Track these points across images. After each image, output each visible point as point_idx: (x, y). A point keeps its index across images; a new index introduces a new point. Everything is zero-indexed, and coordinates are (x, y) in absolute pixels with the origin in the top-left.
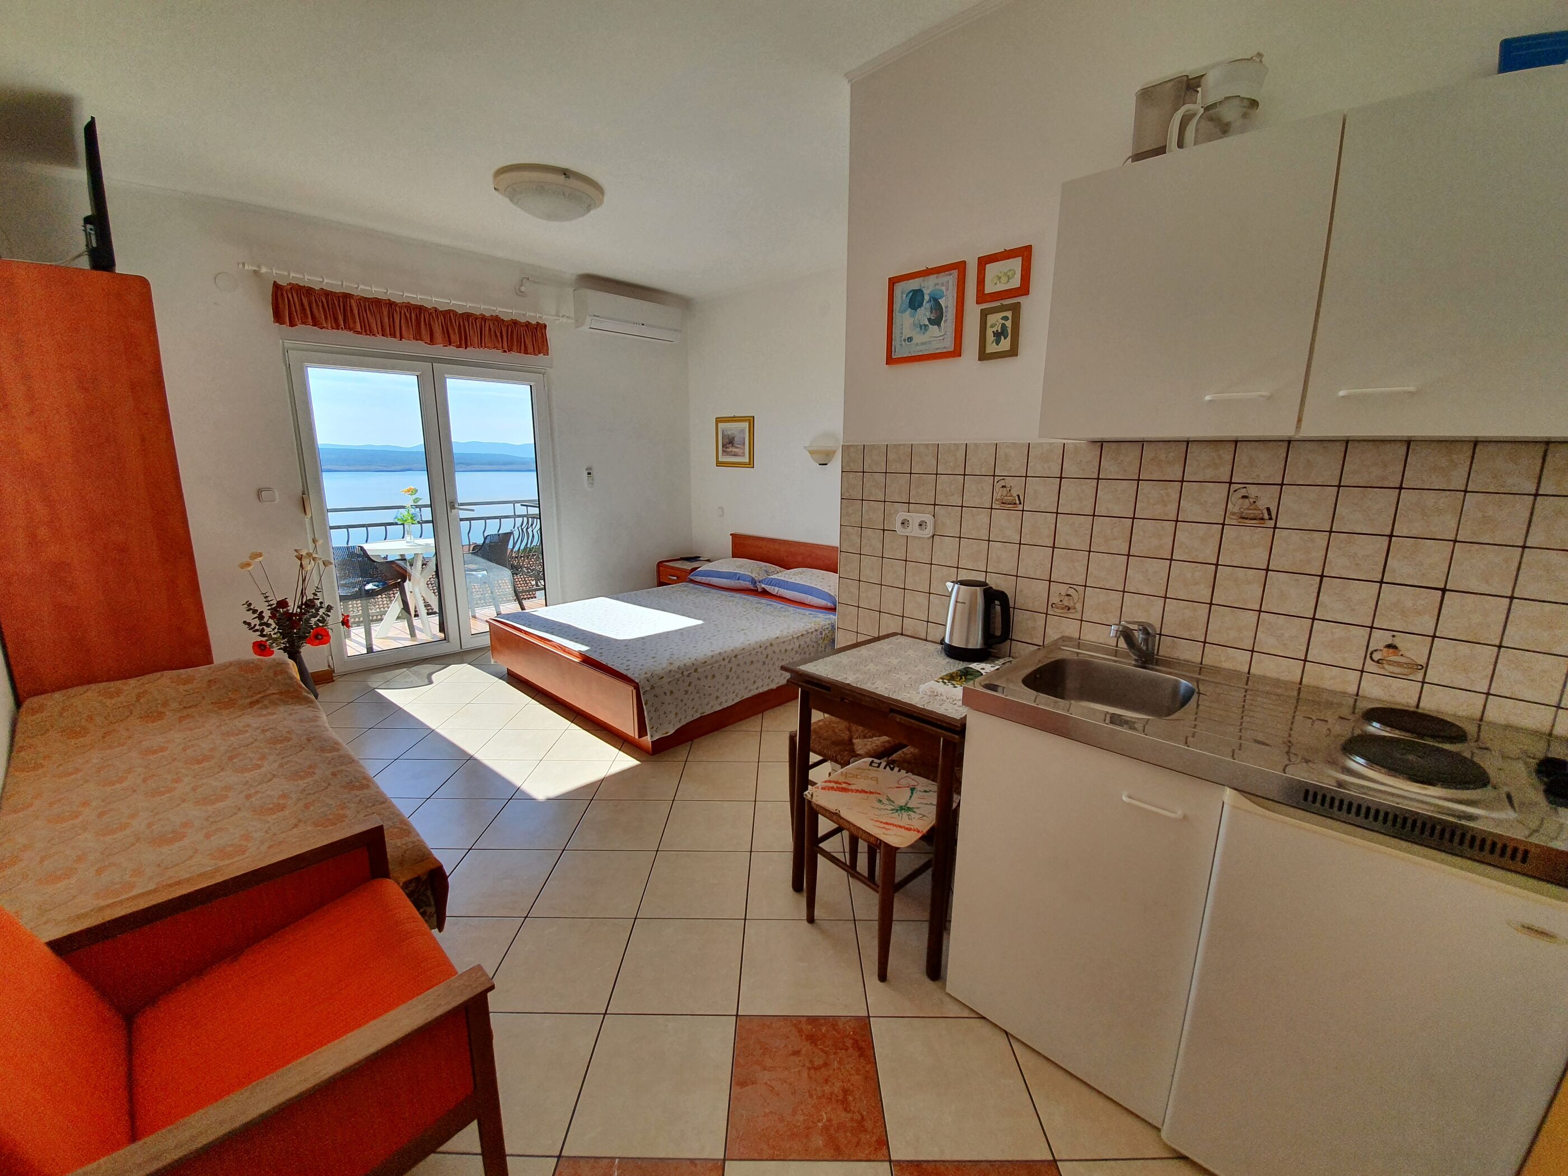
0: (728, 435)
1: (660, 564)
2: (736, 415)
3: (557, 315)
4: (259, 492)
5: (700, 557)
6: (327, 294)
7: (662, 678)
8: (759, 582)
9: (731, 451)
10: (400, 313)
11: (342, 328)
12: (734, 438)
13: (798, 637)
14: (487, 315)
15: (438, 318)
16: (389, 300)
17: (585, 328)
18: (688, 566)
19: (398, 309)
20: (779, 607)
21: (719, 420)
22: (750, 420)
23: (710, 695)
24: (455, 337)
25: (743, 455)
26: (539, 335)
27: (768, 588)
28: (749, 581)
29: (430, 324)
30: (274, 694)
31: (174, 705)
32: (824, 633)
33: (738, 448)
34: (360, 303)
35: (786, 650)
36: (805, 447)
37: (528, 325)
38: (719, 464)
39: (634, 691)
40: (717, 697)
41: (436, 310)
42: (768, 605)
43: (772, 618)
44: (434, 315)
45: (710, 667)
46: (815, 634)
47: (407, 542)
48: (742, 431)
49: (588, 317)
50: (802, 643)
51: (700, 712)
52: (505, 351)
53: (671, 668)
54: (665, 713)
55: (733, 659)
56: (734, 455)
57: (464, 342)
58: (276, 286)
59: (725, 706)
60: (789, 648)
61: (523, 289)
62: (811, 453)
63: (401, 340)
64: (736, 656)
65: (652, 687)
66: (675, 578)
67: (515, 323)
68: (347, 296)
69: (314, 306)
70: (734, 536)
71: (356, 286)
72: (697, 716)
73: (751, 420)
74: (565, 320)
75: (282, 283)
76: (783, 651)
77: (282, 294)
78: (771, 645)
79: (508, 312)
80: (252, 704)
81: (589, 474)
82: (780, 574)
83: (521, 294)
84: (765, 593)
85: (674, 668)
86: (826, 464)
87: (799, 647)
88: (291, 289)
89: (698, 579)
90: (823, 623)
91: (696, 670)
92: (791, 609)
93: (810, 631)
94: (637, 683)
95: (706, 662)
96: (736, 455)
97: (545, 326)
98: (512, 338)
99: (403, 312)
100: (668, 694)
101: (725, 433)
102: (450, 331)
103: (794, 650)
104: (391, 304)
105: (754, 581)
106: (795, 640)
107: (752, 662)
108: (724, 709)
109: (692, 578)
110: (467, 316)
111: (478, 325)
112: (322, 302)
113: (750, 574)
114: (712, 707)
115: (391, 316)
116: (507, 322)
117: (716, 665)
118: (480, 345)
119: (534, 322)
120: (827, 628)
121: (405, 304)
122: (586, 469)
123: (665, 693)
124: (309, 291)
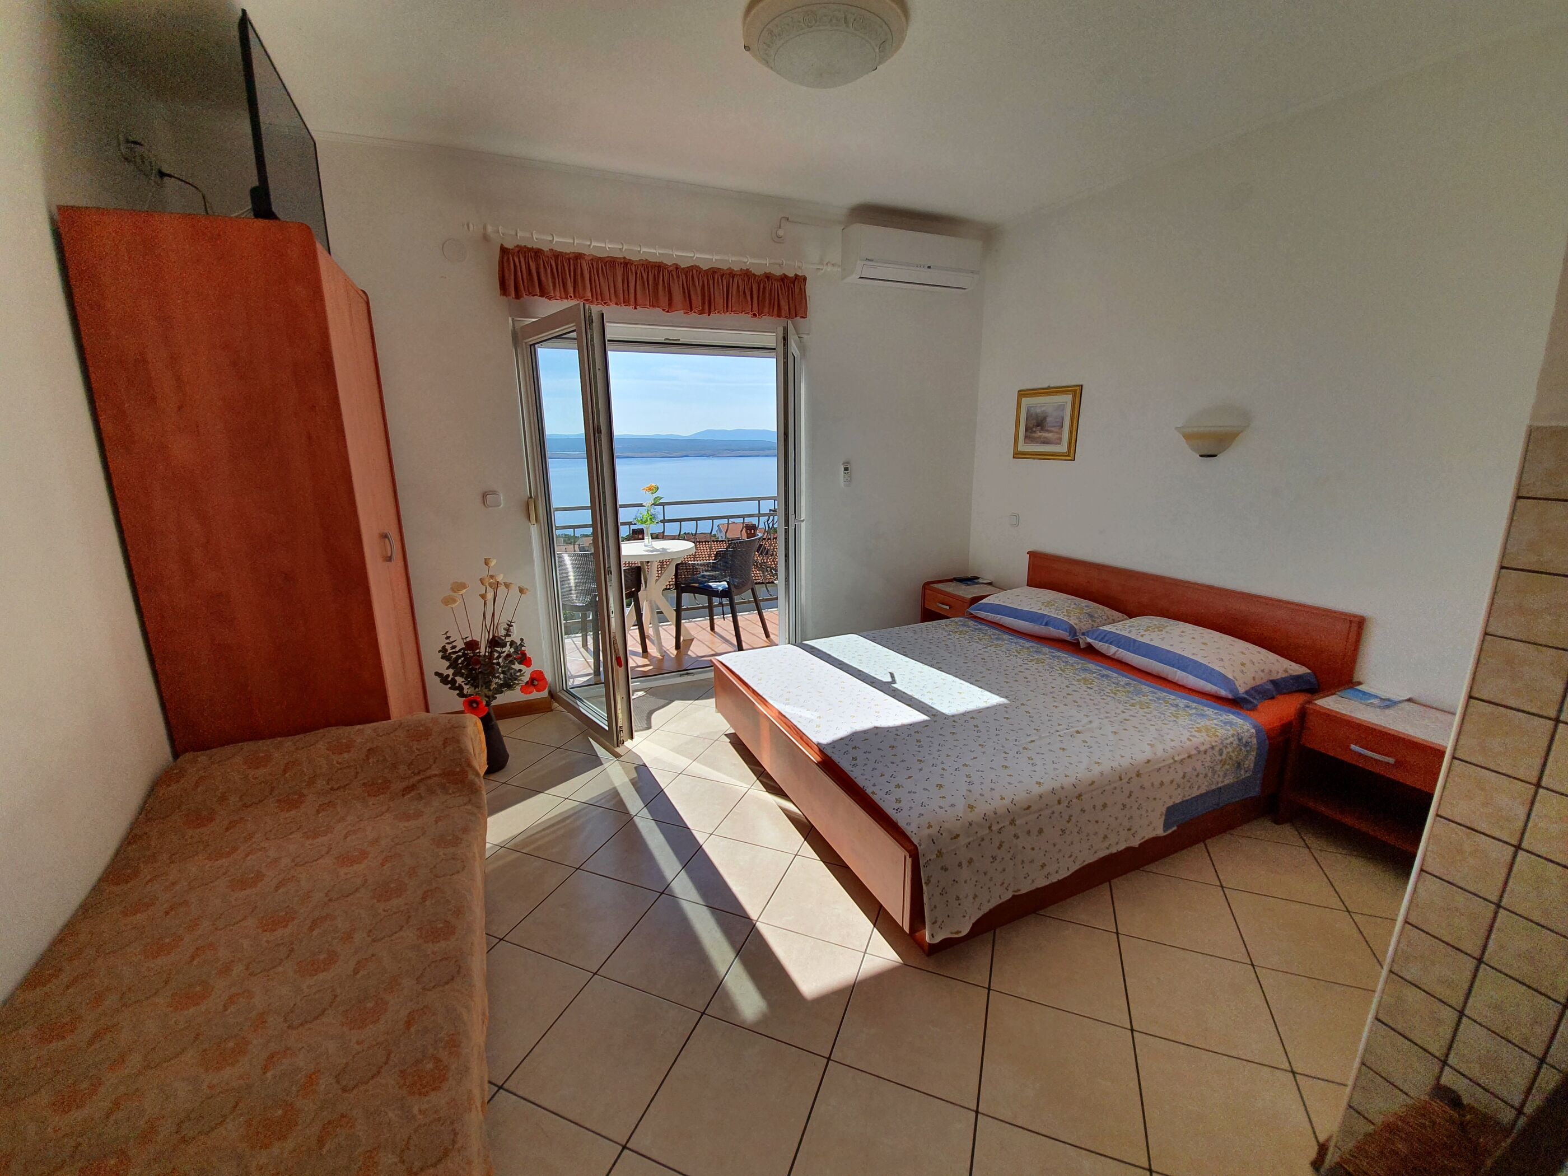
0: (1037, 415)
1: (927, 585)
2: (1052, 385)
3: (821, 263)
4: (484, 495)
5: (978, 578)
6: (557, 256)
7: (958, 836)
8: (1083, 634)
9: (1040, 437)
10: (636, 274)
11: (571, 297)
12: (1045, 418)
13: (1182, 760)
14: (736, 268)
15: (678, 277)
16: (624, 258)
17: (854, 278)
18: (967, 592)
19: (633, 269)
20: (1122, 683)
21: (1023, 394)
22: (1075, 392)
23: (1032, 861)
24: (697, 300)
25: (1059, 441)
26: (797, 290)
27: (1098, 645)
28: (1065, 630)
29: (669, 284)
30: (436, 775)
31: (321, 784)
32: (1225, 751)
33: (1051, 432)
34: (592, 264)
35: (1162, 784)
36: (1177, 428)
37: (784, 278)
38: (1018, 455)
39: (909, 861)
40: (1043, 866)
41: (677, 267)
42: (1103, 676)
43: (1121, 708)
44: (674, 273)
45: (1037, 815)
46: (1210, 752)
47: (645, 546)
48: (1061, 407)
49: (859, 262)
50: (1189, 770)
51: (1011, 890)
52: (755, 315)
53: (972, 817)
54: (958, 898)
55: (1075, 800)
56: (1044, 443)
57: (708, 307)
58: (504, 250)
59: (1055, 878)
60: (1167, 780)
61: (781, 233)
62: (1188, 437)
63: (636, 308)
64: (1079, 797)
65: (940, 854)
66: (948, 607)
67: (768, 277)
68: (578, 257)
69: (542, 270)
70: (1032, 555)
71: (589, 243)
72: (1008, 896)
73: (1077, 392)
74: (829, 269)
75: (509, 245)
76: (1157, 784)
77: (508, 259)
78: (1138, 775)
79: (759, 263)
80: (406, 790)
81: (846, 469)
82: (1119, 625)
83: (779, 239)
84: (1091, 652)
85: (975, 816)
86: (1215, 456)
87: (1184, 777)
88: (518, 252)
89: (982, 614)
90: (1221, 732)
91: (1013, 822)
92: (1145, 689)
93: (1202, 748)
94: (915, 846)
95: (1029, 807)
96: (1046, 442)
97: (805, 279)
98: (764, 298)
99: (639, 272)
100: (965, 864)
101: (1032, 410)
102: (692, 293)
103: (1175, 782)
104: (626, 264)
105: (1072, 630)
106: (1178, 766)
107: (1105, 806)
108: (1052, 885)
109: (972, 612)
110: (713, 273)
111: (725, 283)
112: (551, 265)
113: (1065, 619)
114: (1033, 881)
115: (626, 279)
116: (759, 277)
117: (1048, 812)
118: (727, 308)
119: (791, 275)
120: (1232, 743)
121: (641, 263)
122: (844, 463)
123: (960, 865)
124: (537, 253)
